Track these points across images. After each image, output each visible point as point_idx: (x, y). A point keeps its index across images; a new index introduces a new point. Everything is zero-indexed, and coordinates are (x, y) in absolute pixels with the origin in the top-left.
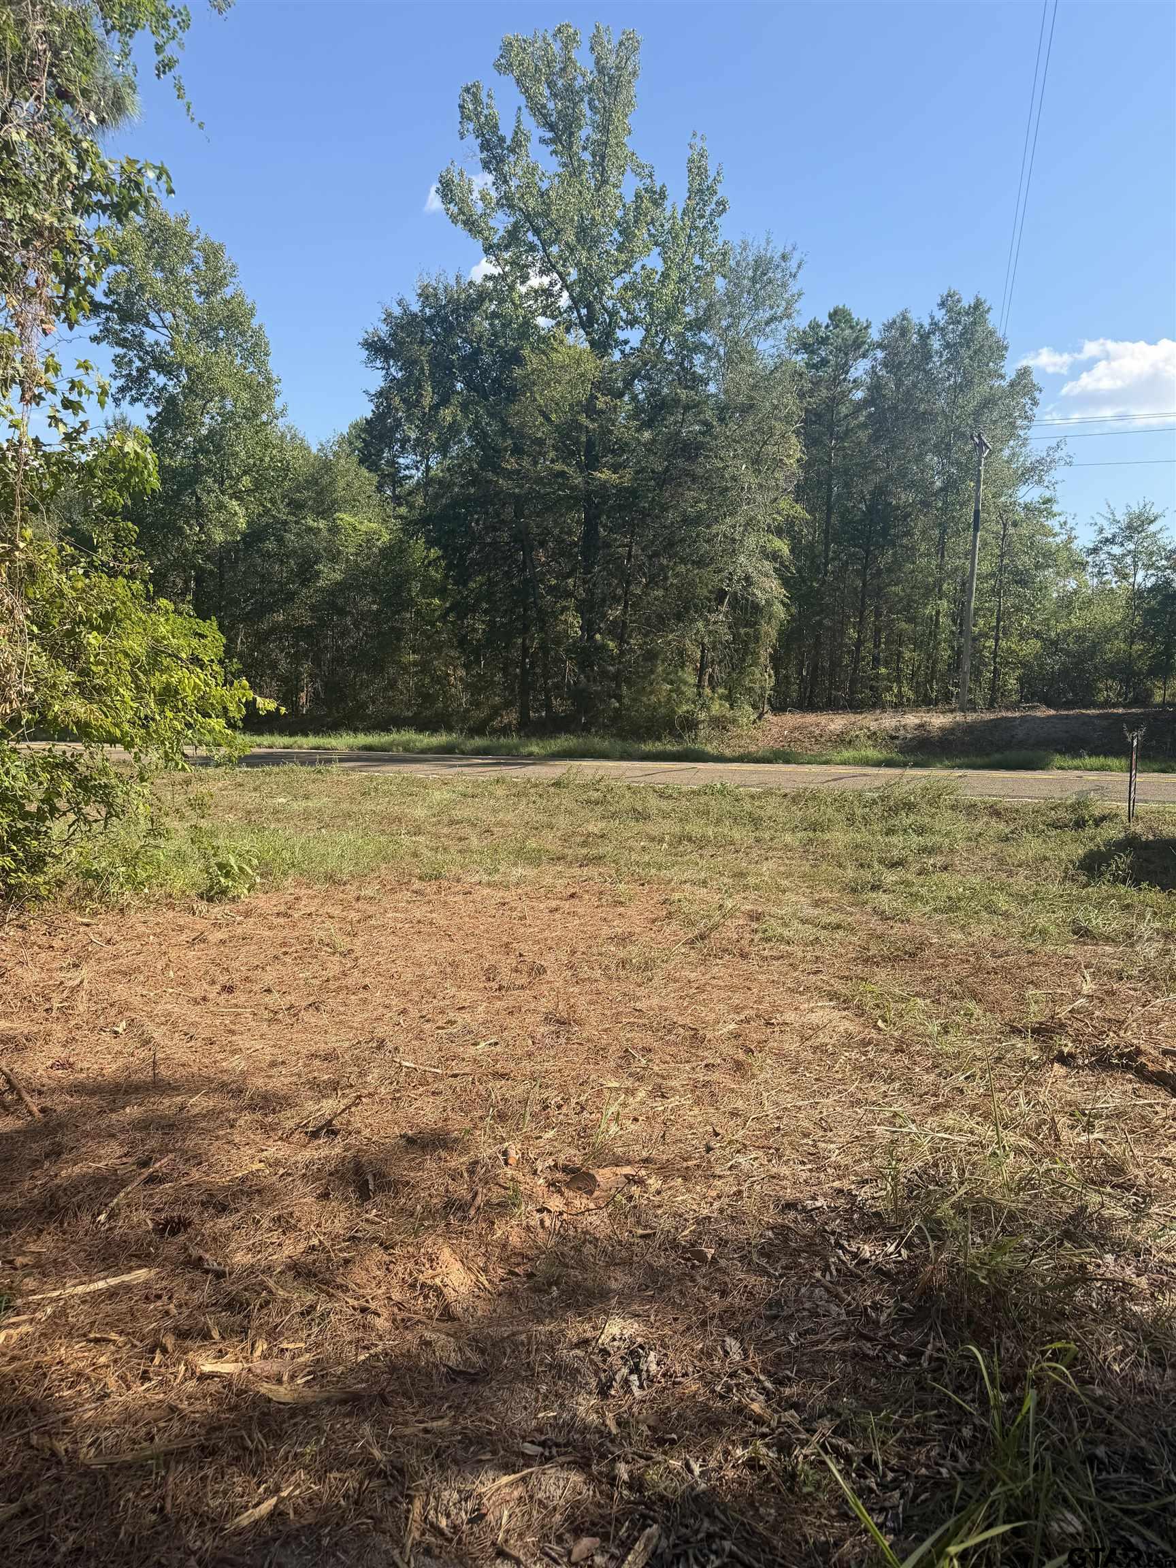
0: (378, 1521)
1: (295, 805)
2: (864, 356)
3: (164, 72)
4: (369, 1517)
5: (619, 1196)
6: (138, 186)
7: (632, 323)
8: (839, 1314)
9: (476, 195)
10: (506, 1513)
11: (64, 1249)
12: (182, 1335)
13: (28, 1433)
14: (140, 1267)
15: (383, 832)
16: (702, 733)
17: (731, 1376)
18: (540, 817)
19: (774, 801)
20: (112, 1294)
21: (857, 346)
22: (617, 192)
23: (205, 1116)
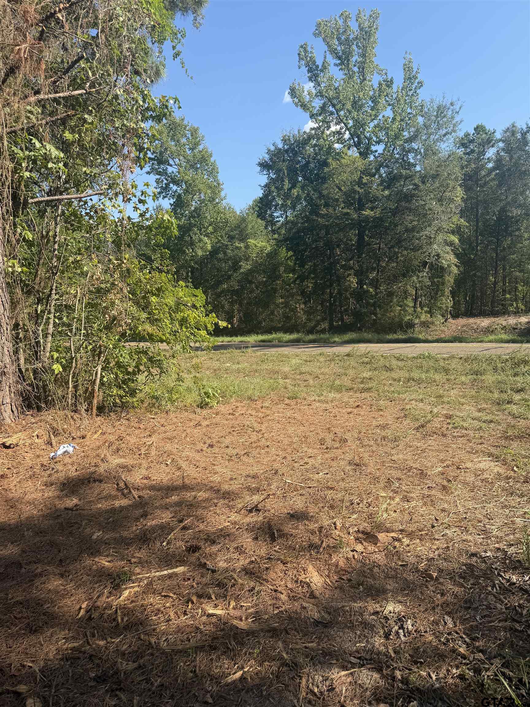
0: (287, 686)
1: (234, 367)
2: (493, 146)
3: (176, 57)
4: (283, 684)
5: (390, 547)
6: (167, 107)
7: (378, 143)
8: (501, 609)
9: (306, 93)
10: (344, 688)
11: (150, 556)
12: (200, 596)
13: (140, 634)
14: (181, 566)
15: (271, 378)
16: (417, 329)
17: (448, 634)
18: (340, 370)
19: (455, 361)
20: (170, 576)
21: (489, 142)
22: (370, 83)
23: (204, 501)
